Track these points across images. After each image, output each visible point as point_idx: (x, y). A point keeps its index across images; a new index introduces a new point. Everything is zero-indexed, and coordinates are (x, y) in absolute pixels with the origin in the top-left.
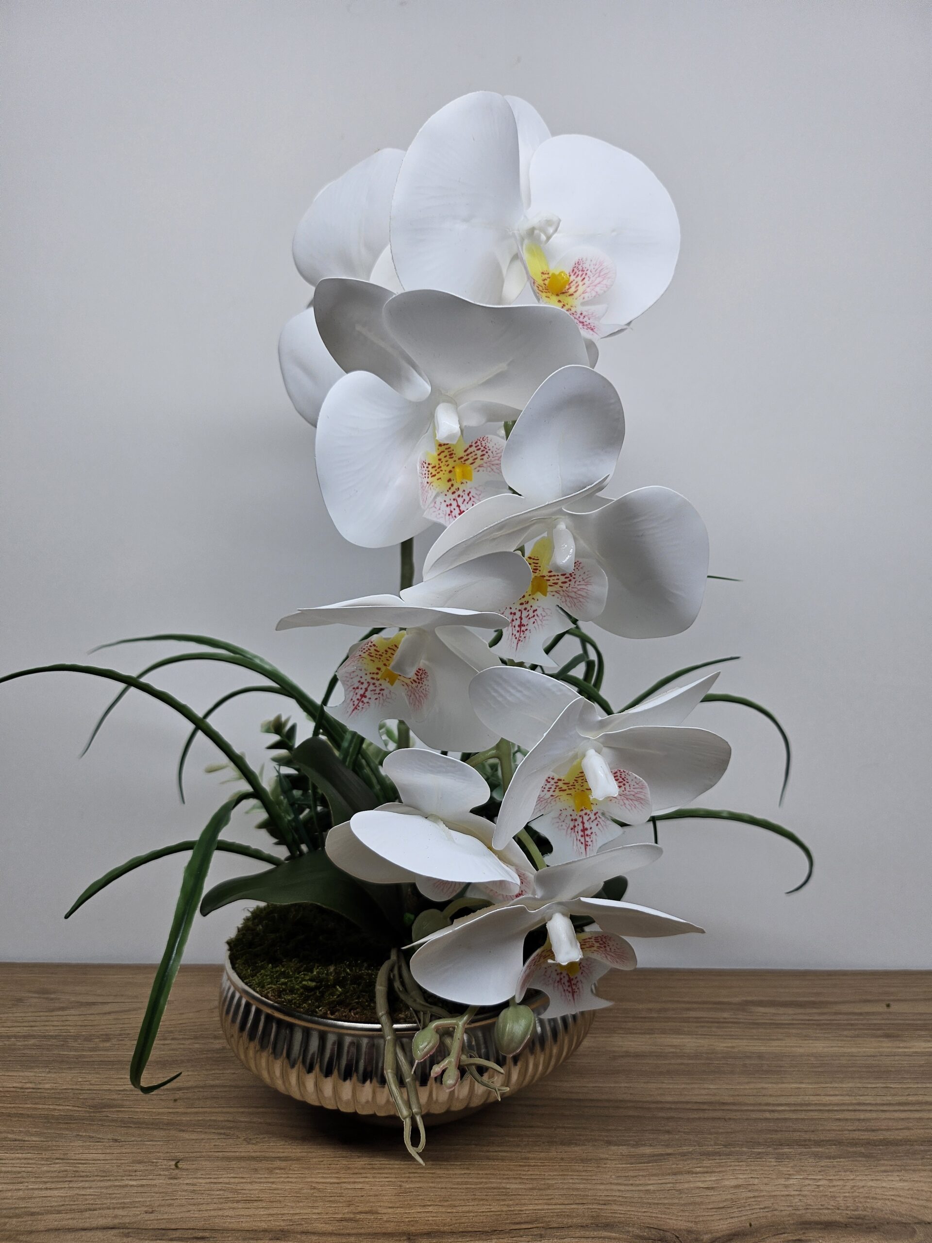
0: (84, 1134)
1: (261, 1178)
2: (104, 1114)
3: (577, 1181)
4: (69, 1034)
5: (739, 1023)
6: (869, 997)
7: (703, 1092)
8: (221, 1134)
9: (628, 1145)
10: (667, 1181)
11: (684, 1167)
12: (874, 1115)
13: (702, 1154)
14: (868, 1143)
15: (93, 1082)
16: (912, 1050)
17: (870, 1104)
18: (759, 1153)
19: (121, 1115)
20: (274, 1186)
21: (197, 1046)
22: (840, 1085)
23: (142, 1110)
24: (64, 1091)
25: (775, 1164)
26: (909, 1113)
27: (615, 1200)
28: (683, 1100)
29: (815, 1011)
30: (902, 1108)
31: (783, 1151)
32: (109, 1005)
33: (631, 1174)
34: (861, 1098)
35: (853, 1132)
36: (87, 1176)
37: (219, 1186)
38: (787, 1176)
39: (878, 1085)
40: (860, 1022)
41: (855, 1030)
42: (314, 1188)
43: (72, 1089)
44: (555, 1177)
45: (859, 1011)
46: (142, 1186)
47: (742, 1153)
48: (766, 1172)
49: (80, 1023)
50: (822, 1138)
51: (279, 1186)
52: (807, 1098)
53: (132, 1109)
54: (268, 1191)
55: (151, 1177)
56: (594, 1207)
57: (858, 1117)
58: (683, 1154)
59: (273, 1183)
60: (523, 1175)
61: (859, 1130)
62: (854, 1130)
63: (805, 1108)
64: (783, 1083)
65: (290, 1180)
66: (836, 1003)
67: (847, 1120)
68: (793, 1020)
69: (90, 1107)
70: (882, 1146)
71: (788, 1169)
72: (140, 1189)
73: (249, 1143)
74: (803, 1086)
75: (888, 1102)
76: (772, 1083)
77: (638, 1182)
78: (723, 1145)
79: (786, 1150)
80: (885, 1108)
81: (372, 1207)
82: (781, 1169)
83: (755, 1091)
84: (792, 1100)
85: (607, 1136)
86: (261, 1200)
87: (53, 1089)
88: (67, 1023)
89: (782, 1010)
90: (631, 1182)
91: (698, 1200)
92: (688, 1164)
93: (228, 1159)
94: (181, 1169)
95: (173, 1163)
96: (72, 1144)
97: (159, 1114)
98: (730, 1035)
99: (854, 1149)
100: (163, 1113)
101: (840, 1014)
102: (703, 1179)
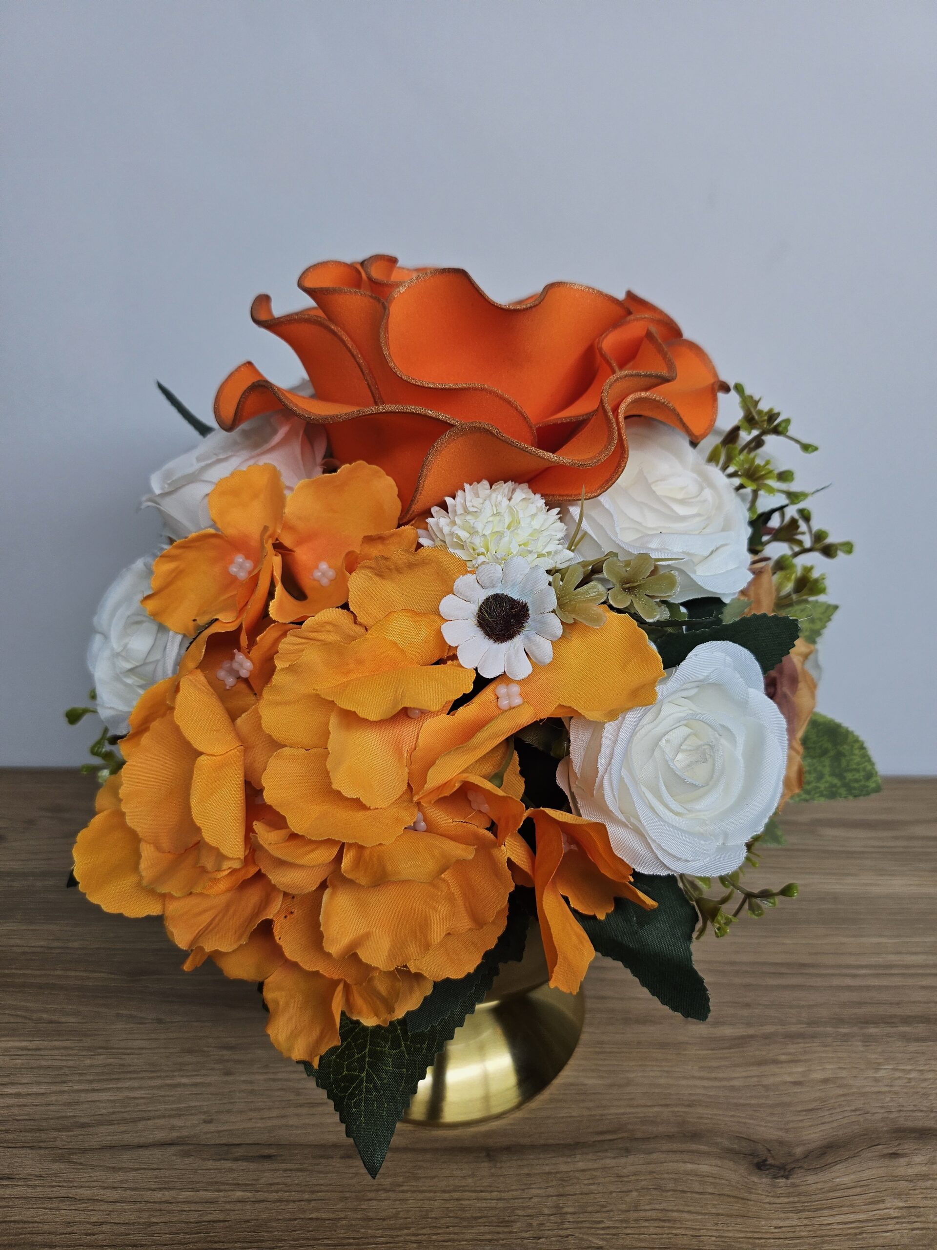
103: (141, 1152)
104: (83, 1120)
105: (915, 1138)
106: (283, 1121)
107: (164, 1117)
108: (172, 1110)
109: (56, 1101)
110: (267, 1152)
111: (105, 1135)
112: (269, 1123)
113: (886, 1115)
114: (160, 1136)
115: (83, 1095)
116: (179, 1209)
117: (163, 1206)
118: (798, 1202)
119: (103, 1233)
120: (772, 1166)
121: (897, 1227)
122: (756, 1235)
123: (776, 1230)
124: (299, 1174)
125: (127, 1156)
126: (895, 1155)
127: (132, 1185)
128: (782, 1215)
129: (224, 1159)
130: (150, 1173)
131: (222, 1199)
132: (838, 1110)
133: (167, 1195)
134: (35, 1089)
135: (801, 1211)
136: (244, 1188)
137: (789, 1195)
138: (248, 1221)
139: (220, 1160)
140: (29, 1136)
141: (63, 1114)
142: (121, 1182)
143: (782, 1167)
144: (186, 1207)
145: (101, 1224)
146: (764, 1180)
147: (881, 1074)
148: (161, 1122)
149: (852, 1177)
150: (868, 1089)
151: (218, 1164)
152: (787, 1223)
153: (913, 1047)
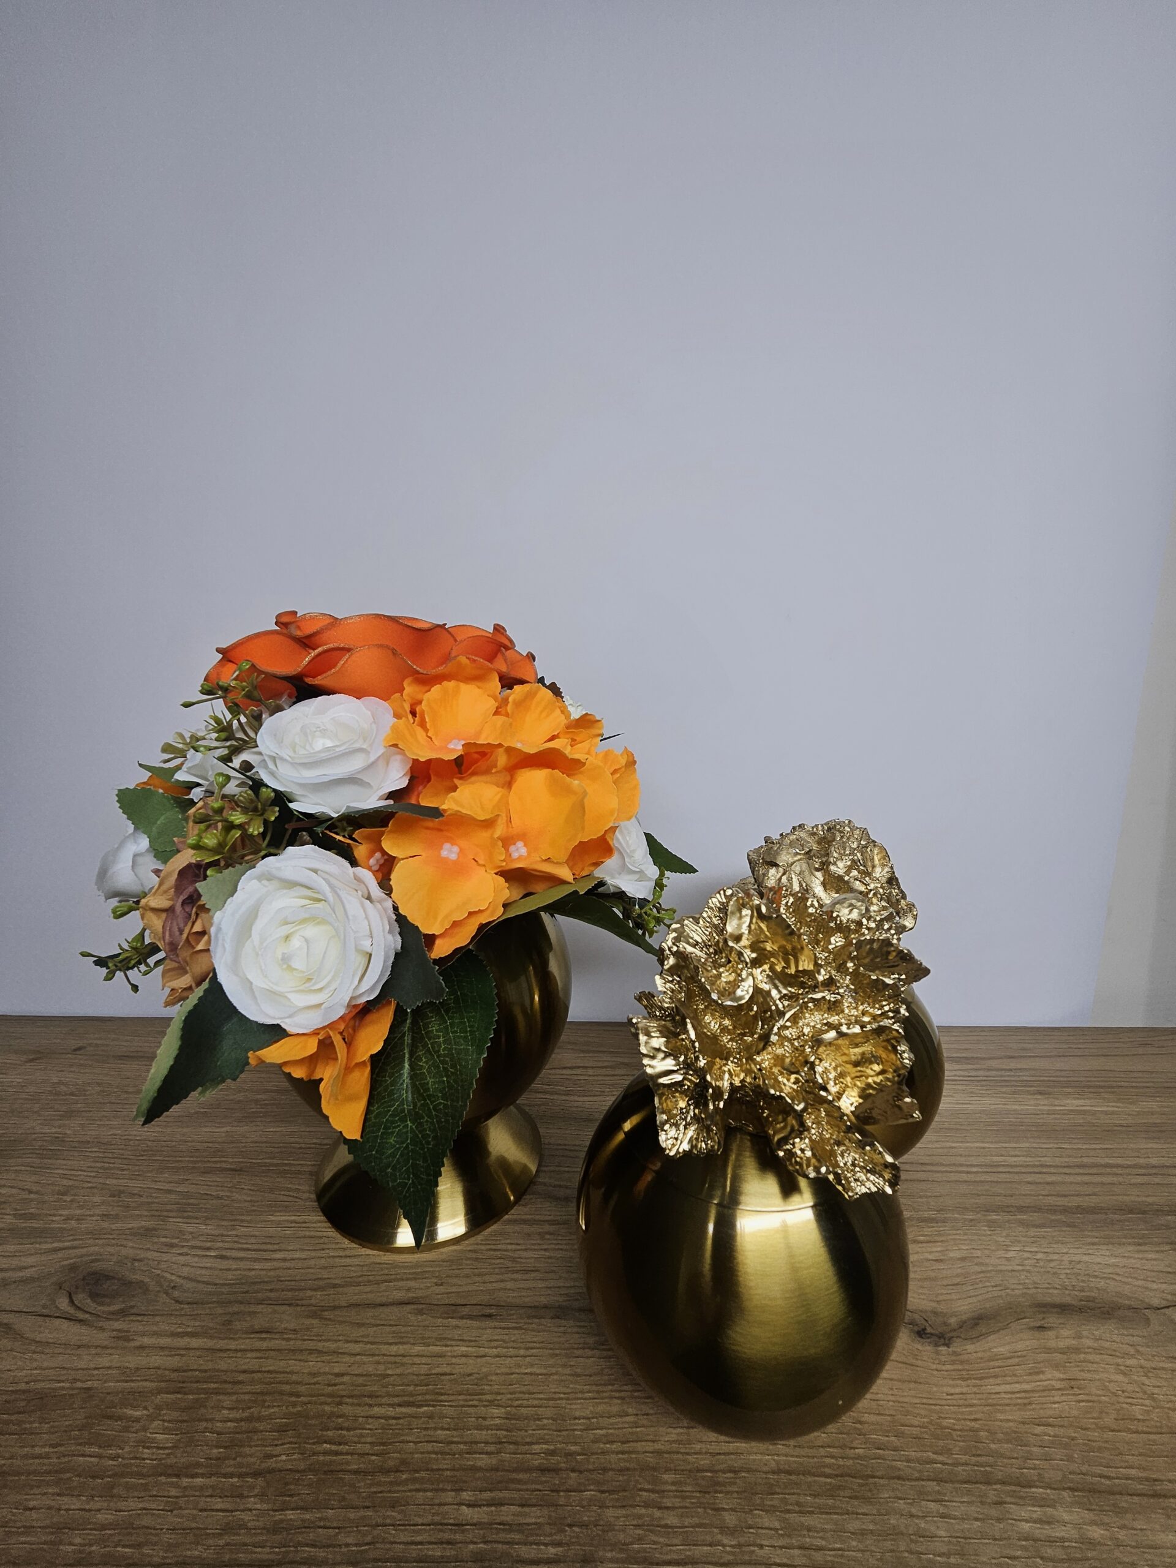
103: (381, 1309)
104: (337, 1282)
105: (1058, 1313)
106: (502, 1285)
107: (403, 1280)
108: (410, 1273)
109: (315, 1265)
110: (488, 1311)
111: (352, 1294)
112: (490, 1286)
113: (1025, 1291)
114: (398, 1295)
115: (337, 1260)
116: (411, 1362)
117: (398, 1359)
118: (963, 1370)
119: (343, 1383)
120: (932, 1334)
121: (1064, 1398)
122: (931, 1402)
123: (949, 1397)
124: (516, 1332)
125: (370, 1313)
126: (1041, 1328)
127: (371, 1339)
128: (951, 1382)
129: (452, 1318)
130: (388, 1329)
131: (449, 1354)
132: (980, 1285)
133: (401, 1349)
134: (298, 1255)
135: (968, 1379)
136: (467, 1343)
137: (953, 1363)
138: (471, 1375)
139: (448, 1318)
140: (290, 1294)
141: (320, 1276)
142: (362, 1336)
143: (941, 1336)
144: (417, 1360)
145: (343, 1375)
146: (929, 1348)
147: (1010, 1254)
148: (401, 1284)
149: (1007, 1347)
150: (1003, 1268)
151: (445, 1321)
152: (957, 1390)
153: (1033, 1232)
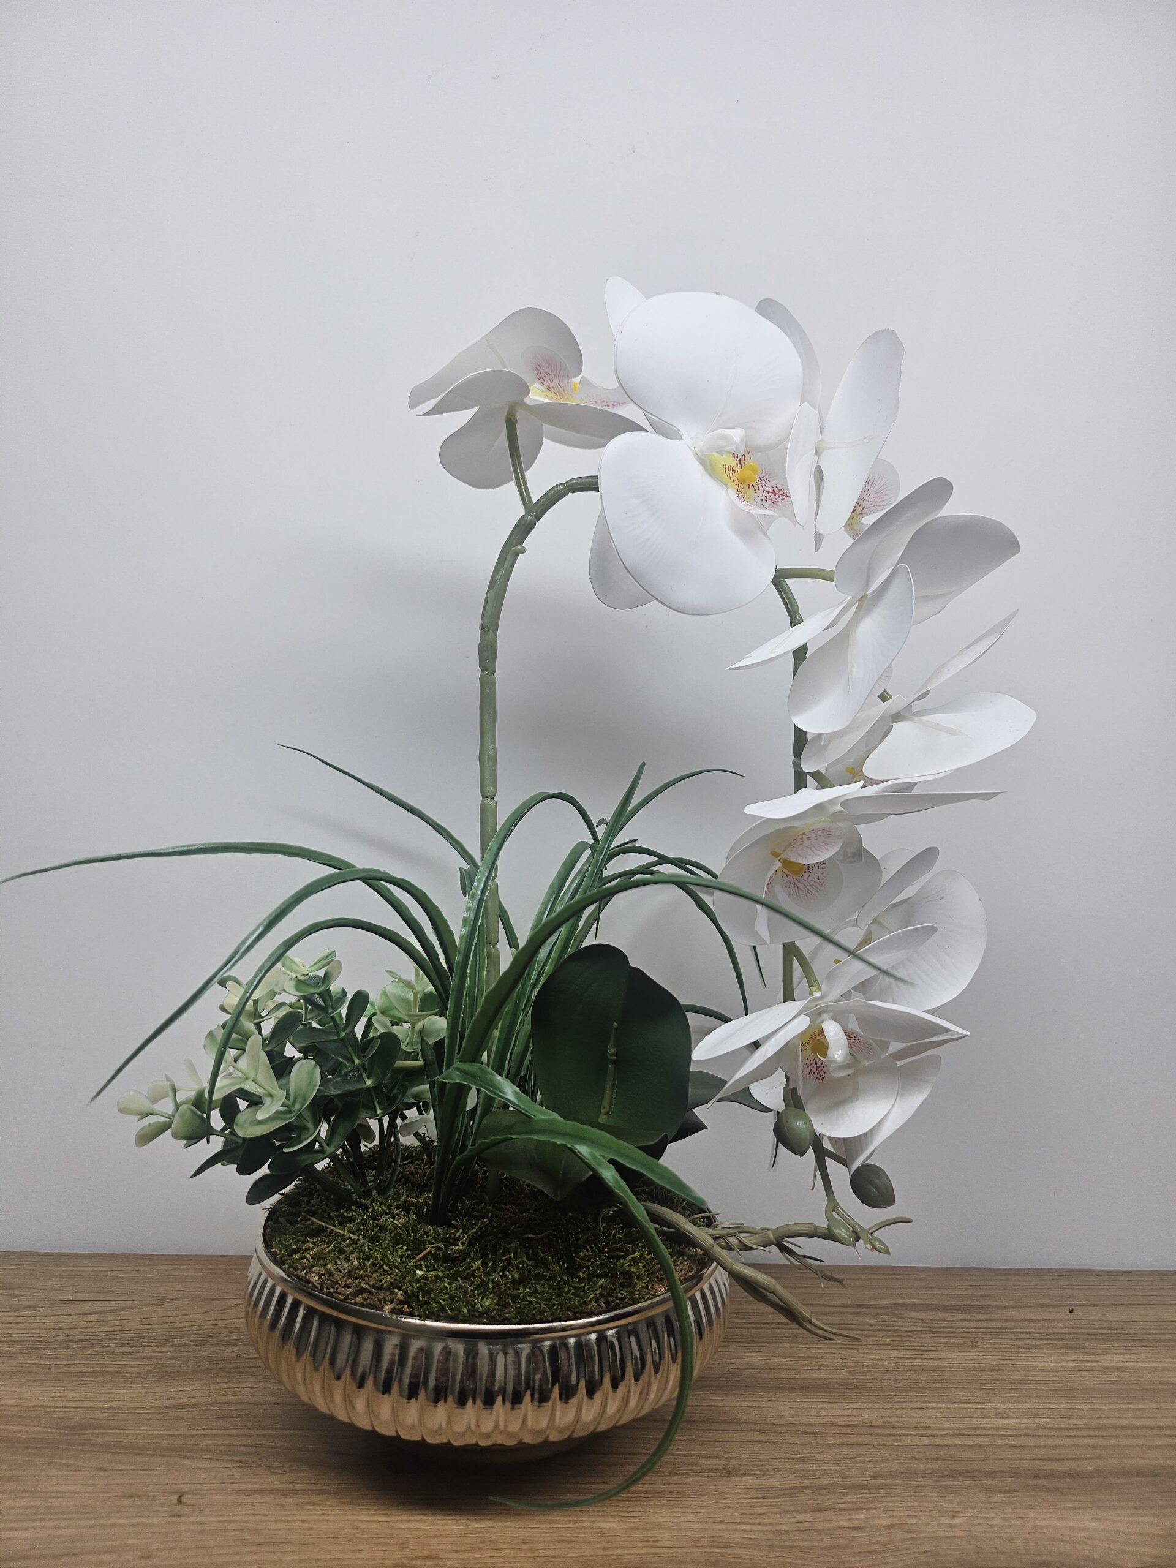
0: (59, 1461)
1: (289, 1515)
2: (86, 1437)
3: (690, 1519)
4: (38, 1339)
5: (889, 1330)
6: (1049, 1302)
7: (846, 1412)
8: (237, 1461)
9: (753, 1476)
10: (804, 1520)
11: (823, 1503)
12: (1057, 1441)
13: (846, 1487)
14: (1052, 1475)
15: (70, 1398)
16: (1101, 1365)
17: (1052, 1428)
18: (917, 1486)
19: (107, 1439)
20: (306, 1525)
21: (204, 1354)
22: (1015, 1405)
23: (134, 1432)
24: (32, 1409)
25: (937, 1499)
26: (1101, 1439)
27: (739, 1543)
28: (821, 1422)
29: (980, 1316)
30: (1092, 1433)
31: (944, 1483)
32: (91, 1303)
33: (757, 1510)
34: (1042, 1421)
35: (1032, 1462)
36: (63, 1513)
37: (236, 1526)
38: (951, 1514)
39: (1062, 1406)
40: (1037, 1331)
41: (1032, 1339)
42: (357, 1528)
43: (44, 1406)
44: (664, 1514)
45: (1038, 1318)
46: (134, 1525)
47: (897, 1486)
48: (926, 1509)
49: (52, 1325)
50: (995, 1468)
51: (313, 1525)
52: (974, 1421)
53: (122, 1431)
54: (298, 1531)
55: (146, 1514)
56: (711, 1551)
57: (1038, 1443)
58: (823, 1488)
59: (304, 1521)
60: (622, 1512)
61: (1039, 1459)
62: (1034, 1460)
63: (972, 1433)
64: (945, 1403)
65: (326, 1518)
66: (1006, 1307)
67: (1024, 1447)
68: (954, 1327)
69: (67, 1428)
70: (1070, 1478)
71: (954, 1505)
72: (132, 1529)
73: (272, 1473)
74: (970, 1406)
75: (1075, 1426)
76: (930, 1402)
77: (766, 1521)
78: (872, 1477)
79: (950, 1482)
80: (1071, 1433)
81: (432, 1550)
82: (945, 1505)
83: (910, 1411)
84: (956, 1422)
85: (727, 1465)
86: (290, 1543)
87: (17, 1406)
88: (35, 1325)
89: (941, 1315)
90: (758, 1521)
91: (843, 1542)
92: (828, 1499)
93: (248, 1492)
94: (185, 1504)
95: (176, 1497)
96: (43, 1474)
97: (156, 1437)
98: (878, 1345)
99: (1035, 1482)
100: (161, 1436)
101: (1013, 1320)
102: (848, 1517)
